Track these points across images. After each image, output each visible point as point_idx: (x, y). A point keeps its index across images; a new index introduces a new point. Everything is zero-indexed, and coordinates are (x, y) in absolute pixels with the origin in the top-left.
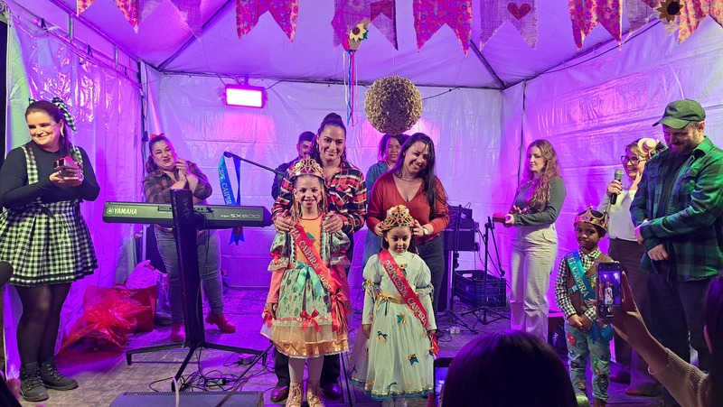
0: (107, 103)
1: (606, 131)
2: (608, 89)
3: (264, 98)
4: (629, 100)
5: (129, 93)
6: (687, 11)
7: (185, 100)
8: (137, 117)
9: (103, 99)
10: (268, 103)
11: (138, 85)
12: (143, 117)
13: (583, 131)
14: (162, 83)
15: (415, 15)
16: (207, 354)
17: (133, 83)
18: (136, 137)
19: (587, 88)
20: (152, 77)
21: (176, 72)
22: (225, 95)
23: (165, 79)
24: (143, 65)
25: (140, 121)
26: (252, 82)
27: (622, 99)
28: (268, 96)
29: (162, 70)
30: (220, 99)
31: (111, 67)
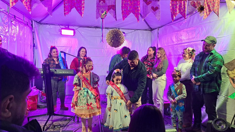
0: (21, 34)
1: (183, 45)
2: (184, 31)
3: (74, 33)
4: (190, 35)
5: (29, 31)
6: (206, 10)
7: (48, 33)
8: (31, 39)
9: (19, 33)
10: (76, 34)
11: (31, 28)
12: (33, 39)
13: (176, 44)
14: (40, 28)
15: (122, 10)
16: (55, 118)
17: (30, 28)
18: (31, 45)
19: (177, 31)
20: (36, 25)
21: (45, 24)
22: (61, 31)
23: (41, 26)
24: (33, 21)
25: (32, 40)
26: (70, 27)
27: (188, 35)
28: (76, 32)
29: (40, 23)
30: (59, 33)
31: (22, 22)
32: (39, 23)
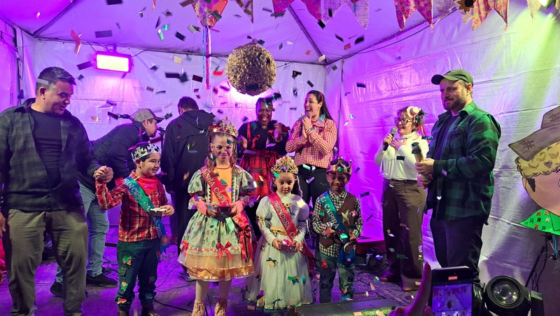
1: (404, 99)
2: (407, 66)
3: (131, 65)
6: (478, 5)
10: (135, 68)
11: (13, 48)
12: (19, 77)
13: (388, 98)
14: (37, 48)
17: (9, 47)
18: (12, 94)
19: (391, 66)
20: (27, 42)
21: (50, 39)
22: (95, 60)
23: (40, 44)
24: (18, 30)
25: (16, 81)
26: (119, 50)
27: (417, 74)
28: (134, 63)
29: (38, 37)
32: (36, 35)
